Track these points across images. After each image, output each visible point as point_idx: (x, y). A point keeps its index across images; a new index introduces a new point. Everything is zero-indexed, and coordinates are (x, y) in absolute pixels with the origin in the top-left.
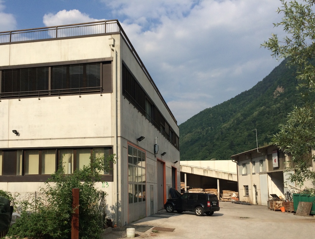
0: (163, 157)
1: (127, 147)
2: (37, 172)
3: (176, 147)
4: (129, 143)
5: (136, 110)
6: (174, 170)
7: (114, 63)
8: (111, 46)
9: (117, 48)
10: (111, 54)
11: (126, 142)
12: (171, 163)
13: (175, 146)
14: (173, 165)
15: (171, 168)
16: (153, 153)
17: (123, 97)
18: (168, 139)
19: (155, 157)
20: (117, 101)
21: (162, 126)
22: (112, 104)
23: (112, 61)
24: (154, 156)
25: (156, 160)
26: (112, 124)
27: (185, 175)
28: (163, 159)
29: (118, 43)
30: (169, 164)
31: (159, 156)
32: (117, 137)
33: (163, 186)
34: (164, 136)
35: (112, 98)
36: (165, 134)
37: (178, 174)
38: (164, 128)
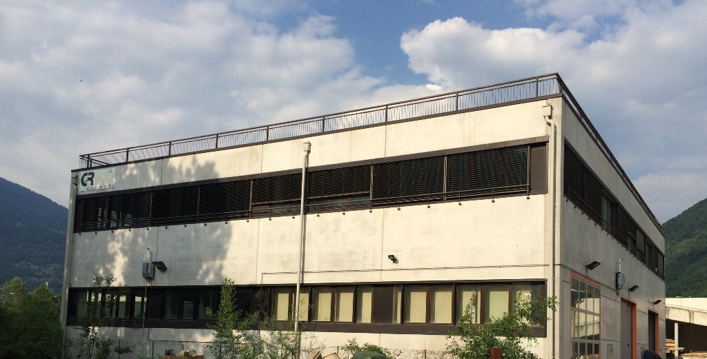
0: (632, 293)
1: (569, 279)
2: (423, 320)
3: (657, 273)
4: (574, 274)
5: (585, 217)
6: (653, 316)
7: (551, 145)
8: (547, 118)
9: (557, 121)
10: (547, 131)
11: (569, 272)
12: (647, 303)
13: (655, 272)
14: (651, 307)
15: (647, 312)
16: (614, 287)
17: (565, 199)
18: (643, 261)
19: (617, 294)
20: (554, 207)
21: (632, 238)
22: (545, 212)
23: (548, 142)
24: (614, 293)
25: (619, 300)
26: (545, 244)
27: (676, 326)
28: (634, 298)
29: (558, 111)
30: (642, 306)
31: (624, 293)
32: (554, 265)
33: (630, 345)
34: (635, 255)
35: (545, 202)
36: (635, 251)
37: (661, 324)
38: (634, 242)
